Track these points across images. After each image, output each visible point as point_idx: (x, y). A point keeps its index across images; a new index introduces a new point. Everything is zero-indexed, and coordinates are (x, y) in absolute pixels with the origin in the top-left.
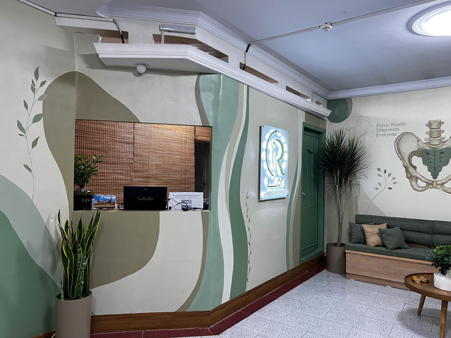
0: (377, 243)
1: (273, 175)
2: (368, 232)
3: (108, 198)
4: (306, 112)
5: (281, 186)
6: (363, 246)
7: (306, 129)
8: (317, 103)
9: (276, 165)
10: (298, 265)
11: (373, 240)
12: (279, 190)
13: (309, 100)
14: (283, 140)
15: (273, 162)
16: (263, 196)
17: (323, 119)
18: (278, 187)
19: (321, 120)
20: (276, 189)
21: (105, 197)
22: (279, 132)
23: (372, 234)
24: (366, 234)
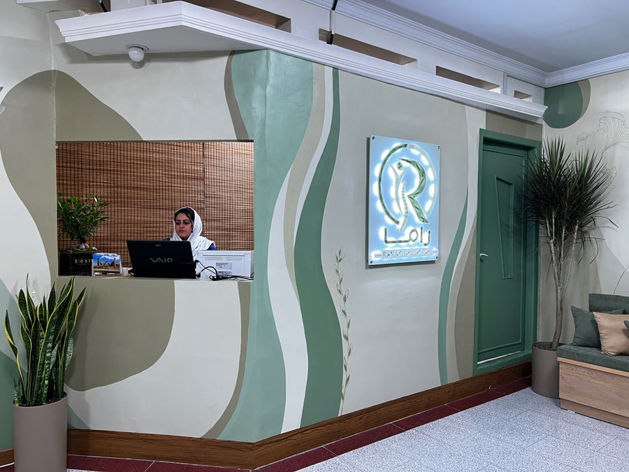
0: (622, 349)
1: (398, 223)
2: (604, 328)
3: (110, 258)
4: (488, 111)
5: (419, 240)
6: (594, 352)
7: (488, 142)
8: (518, 94)
9: (406, 204)
10: (471, 376)
11: (612, 342)
12: (416, 247)
13: (498, 90)
14: (425, 161)
15: (397, 199)
16: (374, 257)
17: (533, 123)
18: (411, 243)
19: (528, 126)
20: (408, 245)
21: (106, 257)
22: (412, 147)
23: (612, 330)
24: (600, 331)
